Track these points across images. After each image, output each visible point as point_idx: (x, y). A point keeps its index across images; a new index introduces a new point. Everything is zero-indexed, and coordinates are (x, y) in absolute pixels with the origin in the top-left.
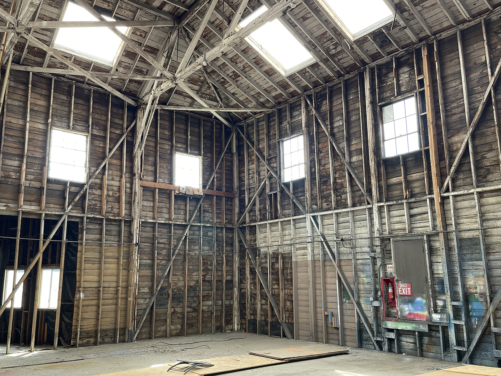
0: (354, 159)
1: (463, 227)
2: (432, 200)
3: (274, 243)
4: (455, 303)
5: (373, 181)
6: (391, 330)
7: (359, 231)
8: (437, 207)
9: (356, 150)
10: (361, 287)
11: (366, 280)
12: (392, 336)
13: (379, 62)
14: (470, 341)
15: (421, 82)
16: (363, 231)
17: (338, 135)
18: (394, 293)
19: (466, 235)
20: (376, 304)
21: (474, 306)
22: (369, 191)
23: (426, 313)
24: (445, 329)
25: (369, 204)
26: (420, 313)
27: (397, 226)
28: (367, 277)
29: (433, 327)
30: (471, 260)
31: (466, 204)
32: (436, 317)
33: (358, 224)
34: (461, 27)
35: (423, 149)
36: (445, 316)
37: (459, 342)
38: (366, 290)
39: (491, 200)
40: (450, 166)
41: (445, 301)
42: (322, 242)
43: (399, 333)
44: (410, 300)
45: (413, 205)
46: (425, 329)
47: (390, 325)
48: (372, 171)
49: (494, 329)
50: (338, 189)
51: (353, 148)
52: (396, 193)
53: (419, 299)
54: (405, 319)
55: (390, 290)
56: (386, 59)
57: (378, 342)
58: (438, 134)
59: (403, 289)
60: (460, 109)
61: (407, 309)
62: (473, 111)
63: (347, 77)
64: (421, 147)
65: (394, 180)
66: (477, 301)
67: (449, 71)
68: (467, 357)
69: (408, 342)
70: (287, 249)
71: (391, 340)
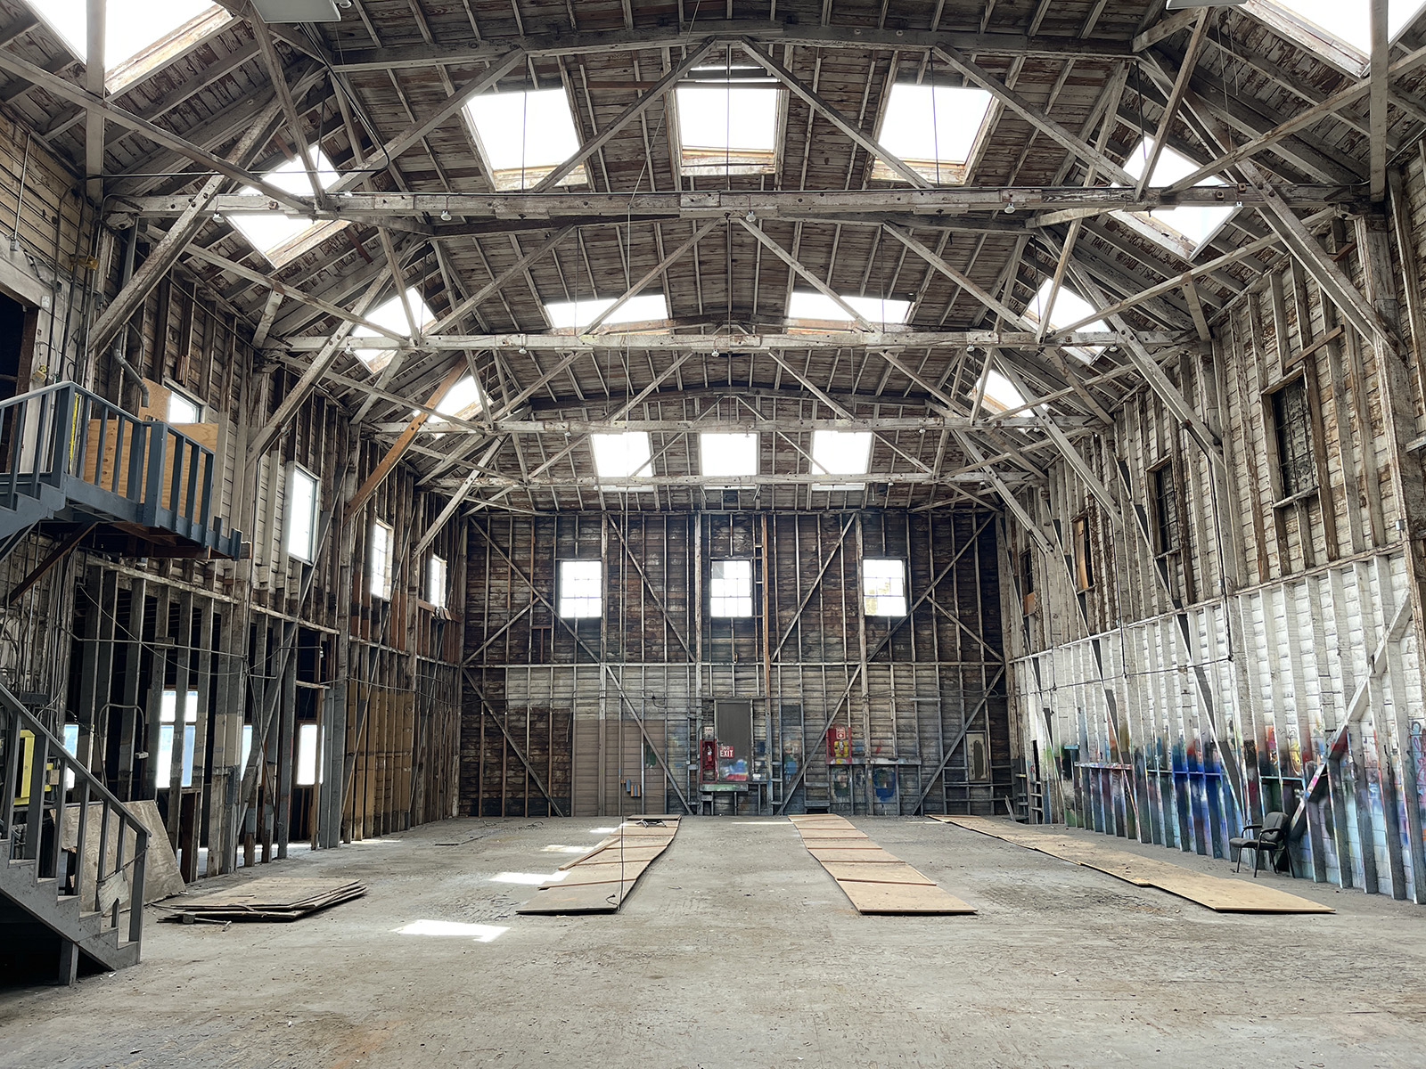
0: (673, 608)
1: (785, 695)
2: (761, 667)
3: (536, 696)
4: (775, 763)
5: (699, 638)
6: (709, 793)
7: (672, 689)
8: (765, 674)
9: (676, 599)
10: (671, 750)
11: (678, 743)
12: (709, 798)
13: (714, 512)
14: (785, 796)
15: (759, 551)
16: (678, 690)
17: (652, 576)
18: (713, 755)
19: (787, 702)
20: (693, 767)
21: (789, 765)
22: (693, 647)
23: (747, 774)
24: (764, 786)
25: (691, 661)
26: (740, 774)
27: (719, 688)
28: (679, 740)
29: (753, 786)
30: (790, 725)
31: (789, 674)
32: (756, 777)
33: (672, 681)
34: (800, 513)
35: (756, 616)
36: (765, 775)
37: (776, 798)
38: (676, 754)
39: (811, 674)
40: (781, 638)
41: (763, 762)
42: (623, 699)
43: (716, 795)
44: (731, 762)
45: (738, 669)
46: (745, 788)
47: (708, 788)
48: (698, 627)
49: (806, 784)
50: (650, 638)
51: (672, 596)
52: (721, 654)
53: (740, 761)
54: (724, 781)
55: (709, 753)
56: (722, 512)
57: (691, 806)
58: (771, 605)
59: (725, 751)
60: (791, 587)
61: (727, 771)
62: (803, 593)
63: (671, 513)
64: (753, 614)
65: (720, 641)
66: (792, 760)
67: (783, 549)
68: (782, 809)
69: (723, 803)
70: (560, 705)
71: (707, 803)
